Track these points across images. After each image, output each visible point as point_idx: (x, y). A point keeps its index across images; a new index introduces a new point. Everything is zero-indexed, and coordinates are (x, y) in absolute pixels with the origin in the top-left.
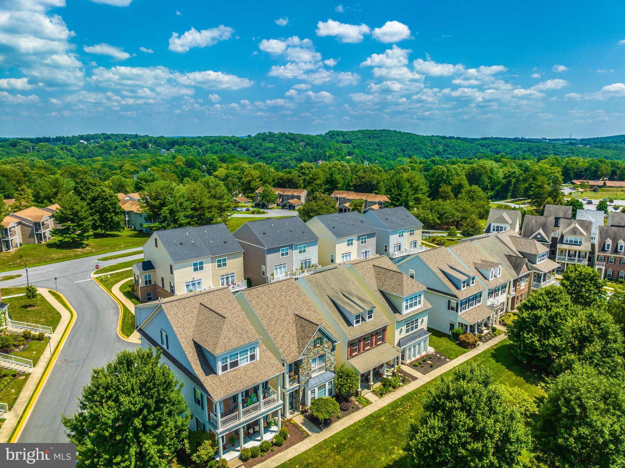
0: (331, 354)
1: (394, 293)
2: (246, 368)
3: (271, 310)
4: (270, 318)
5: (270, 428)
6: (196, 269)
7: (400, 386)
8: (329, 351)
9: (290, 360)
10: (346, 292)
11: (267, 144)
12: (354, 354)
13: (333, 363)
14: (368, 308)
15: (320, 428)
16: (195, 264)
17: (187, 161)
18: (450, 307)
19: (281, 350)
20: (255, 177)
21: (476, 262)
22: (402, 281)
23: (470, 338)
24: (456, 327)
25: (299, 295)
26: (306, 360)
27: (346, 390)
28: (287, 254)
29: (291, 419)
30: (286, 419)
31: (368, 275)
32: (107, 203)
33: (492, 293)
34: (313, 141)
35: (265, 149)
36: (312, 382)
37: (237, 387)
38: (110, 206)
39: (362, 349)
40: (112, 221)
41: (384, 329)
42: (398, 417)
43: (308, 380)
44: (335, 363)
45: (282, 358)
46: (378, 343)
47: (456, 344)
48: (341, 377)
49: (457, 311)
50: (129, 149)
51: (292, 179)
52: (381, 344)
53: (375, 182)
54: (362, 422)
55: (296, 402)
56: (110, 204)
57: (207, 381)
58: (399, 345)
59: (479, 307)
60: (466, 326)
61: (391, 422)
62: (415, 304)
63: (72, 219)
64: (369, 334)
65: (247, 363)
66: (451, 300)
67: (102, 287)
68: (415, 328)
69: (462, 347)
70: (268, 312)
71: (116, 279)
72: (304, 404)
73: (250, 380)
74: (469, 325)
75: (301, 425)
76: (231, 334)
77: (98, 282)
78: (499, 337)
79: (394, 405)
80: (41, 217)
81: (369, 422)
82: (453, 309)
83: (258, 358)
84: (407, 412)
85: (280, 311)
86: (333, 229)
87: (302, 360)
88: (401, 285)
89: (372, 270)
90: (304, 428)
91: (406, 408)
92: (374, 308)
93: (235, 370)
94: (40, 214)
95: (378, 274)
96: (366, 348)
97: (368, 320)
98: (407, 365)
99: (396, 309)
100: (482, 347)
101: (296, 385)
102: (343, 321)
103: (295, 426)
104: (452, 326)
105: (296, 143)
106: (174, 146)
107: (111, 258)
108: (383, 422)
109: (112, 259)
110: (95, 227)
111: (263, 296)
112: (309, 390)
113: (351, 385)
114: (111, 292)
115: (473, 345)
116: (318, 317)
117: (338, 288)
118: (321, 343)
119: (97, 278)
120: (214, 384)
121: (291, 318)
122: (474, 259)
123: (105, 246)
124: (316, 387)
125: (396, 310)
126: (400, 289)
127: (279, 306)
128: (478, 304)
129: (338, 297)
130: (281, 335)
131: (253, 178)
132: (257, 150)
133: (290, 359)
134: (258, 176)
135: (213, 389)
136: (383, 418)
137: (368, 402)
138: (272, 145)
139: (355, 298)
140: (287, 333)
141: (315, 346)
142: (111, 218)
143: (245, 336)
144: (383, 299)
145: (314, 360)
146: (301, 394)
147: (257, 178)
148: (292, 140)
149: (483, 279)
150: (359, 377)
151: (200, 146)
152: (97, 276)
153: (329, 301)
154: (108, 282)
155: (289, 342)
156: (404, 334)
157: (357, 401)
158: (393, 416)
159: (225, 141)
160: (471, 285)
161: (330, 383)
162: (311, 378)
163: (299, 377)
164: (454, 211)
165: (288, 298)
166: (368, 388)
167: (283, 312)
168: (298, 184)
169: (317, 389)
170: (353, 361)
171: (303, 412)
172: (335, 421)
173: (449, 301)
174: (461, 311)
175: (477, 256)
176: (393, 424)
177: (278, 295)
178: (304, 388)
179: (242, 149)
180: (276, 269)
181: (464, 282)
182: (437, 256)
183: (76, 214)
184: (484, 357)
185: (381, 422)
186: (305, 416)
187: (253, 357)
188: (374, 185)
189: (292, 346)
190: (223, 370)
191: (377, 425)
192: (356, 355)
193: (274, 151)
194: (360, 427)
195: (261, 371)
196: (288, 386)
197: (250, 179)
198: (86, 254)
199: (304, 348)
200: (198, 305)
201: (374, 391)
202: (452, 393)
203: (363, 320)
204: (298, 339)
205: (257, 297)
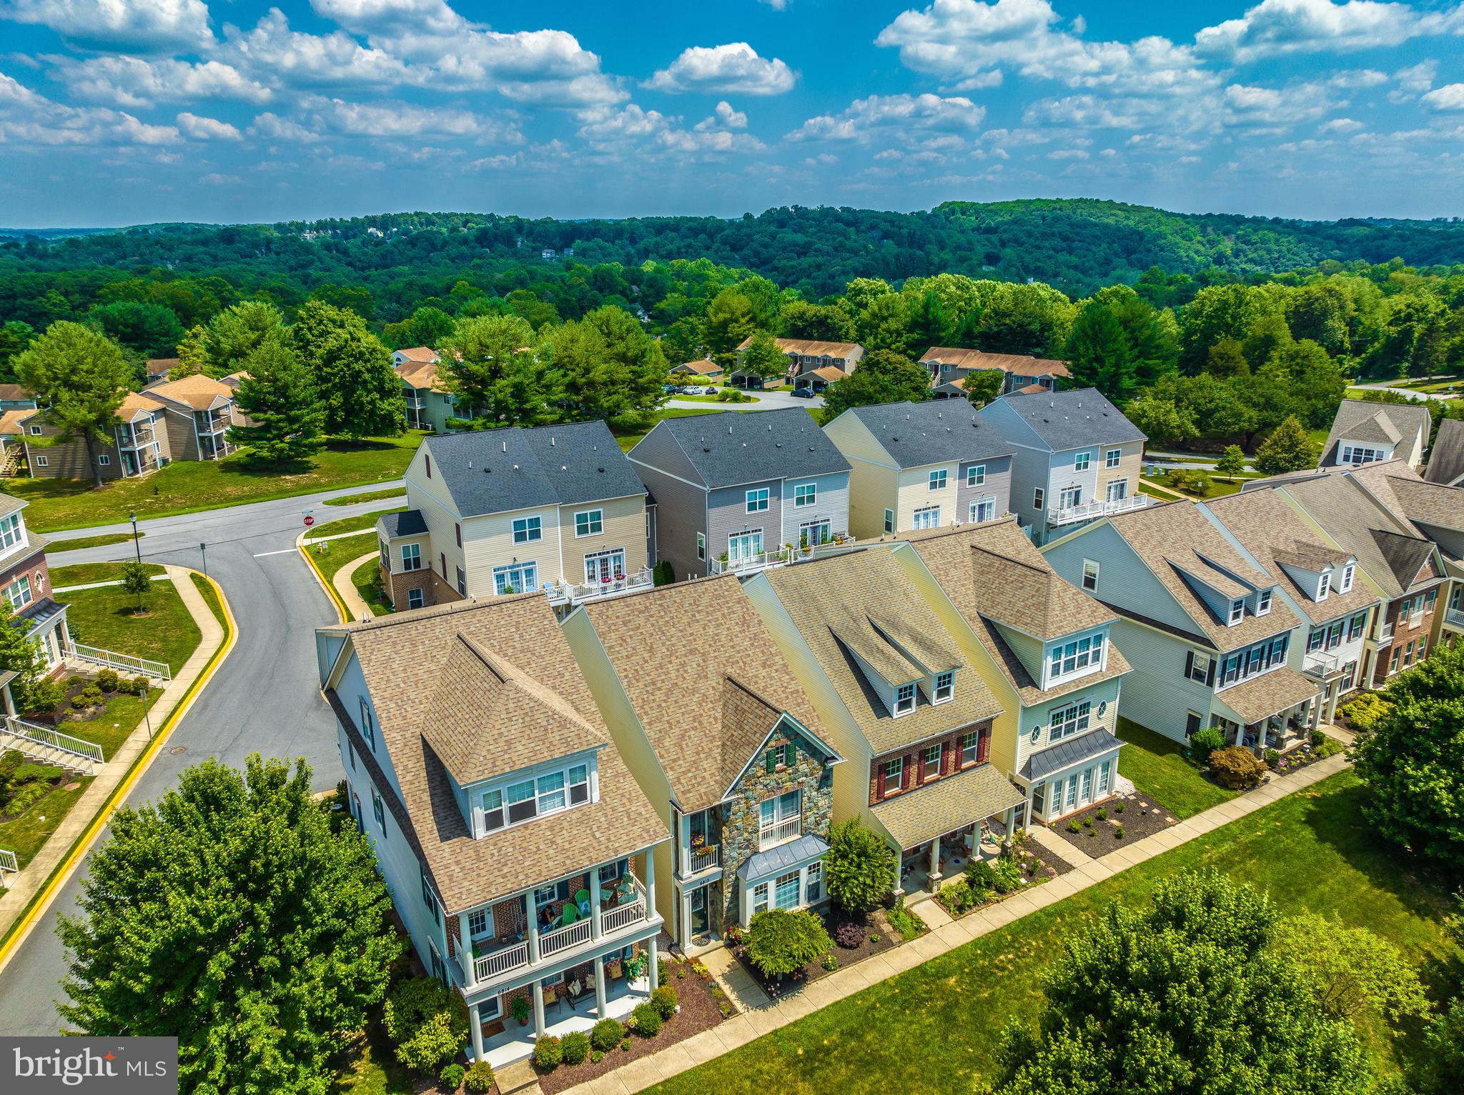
0: (818, 790)
1: (1020, 629)
2: (555, 825)
3: (658, 660)
4: (654, 684)
5: (632, 980)
6: (520, 537)
7: (1017, 887)
8: (814, 783)
9: (692, 803)
10: (883, 619)
11: (789, 236)
12: (888, 793)
13: (824, 816)
14: (936, 669)
15: (770, 993)
16: (519, 525)
17: (595, 276)
18: (1190, 671)
19: (671, 775)
20: (738, 313)
21: (1282, 547)
22: (1047, 596)
23: (1244, 760)
24: (1206, 727)
25: (744, 623)
26: (743, 805)
27: (852, 893)
28: (763, 505)
29: (696, 960)
30: (683, 958)
31: (953, 572)
32: (358, 366)
33: (1322, 636)
34: (901, 228)
35: (784, 249)
36: (758, 867)
37: (521, 877)
38: (367, 376)
39: (913, 779)
40: (372, 412)
41: (983, 730)
42: (998, 982)
43: (748, 859)
44: (830, 815)
45: (674, 797)
46: (964, 765)
47: (1202, 775)
48: (844, 856)
49: (1210, 684)
50: (473, 248)
51: (827, 317)
52: (974, 767)
53: (1036, 326)
54: (892, 988)
55: (714, 913)
56: (369, 371)
57: (440, 852)
58: (1028, 771)
59: (1277, 673)
60: (1237, 726)
61: (974, 993)
62: (1083, 661)
63: (274, 403)
64: (938, 739)
65: (560, 809)
66: (1196, 653)
67: (314, 570)
68: (1080, 727)
69: (1217, 783)
70: (648, 667)
71: (351, 550)
72: (735, 920)
73: (561, 858)
74: (1241, 724)
75: (720, 980)
76: (515, 728)
77: (307, 558)
78: (1329, 760)
79: (991, 944)
80: (211, 398)
81: (912, 987)
82: (1199, 676)
83: (595, 795)
84: (1028, 967)
85: (683, 665)
86: (893, 444)
87: (729, 805)
88: (1044, 607)
89: (968, 561)
90: (727, 989)
91: (1025, 955)
92: (955, 667)
93: (526, 827)
94: (210, 392)
95: (982, 573)
96: (927, 778)
97: (935, 701)
98: (1050, 827)
99: (1025, 673)
100: (1277, 788)
101: (712, 870)
102: (863, 700)
103: (705, 980)
104: (1193, 723)
105: (858, 231)
106: (573, 241)
107: (356, 500)
108: (952, 991)
109: (357, 502)
110: (331, 427)
111: (641, 620)
112: (750, 886)
113: (869, 881)
114: (331, 582)
115: (1250, 782)
116: (792, 687)
117: (861, 607)
118: (790, 761)
119: (307, 548)
120: (458, 863)
121: (713, 685)
122: (1276, 538)
123: (352, 471)
124: (770, 878)
125: (1024, 675)
126: (1039, 618)
127: (682, 651)
128: (1275, 667)
129: (858, 634)
130: (676, 731)
131: (733, 313)
132: (764, 251)
133: (693, 800)
134: (745, 310)
135: (451, 878)
136: (952, 981)
137: (920, 929)
138: (800, 238)
139: (906, 637)
140: (694, 729)
141: (769, 769)
142: (372, 402)
143: (555, 737)
144: (991, 644)
145: (768, 807)
146: (727, 893)
147: (743, 316)
148: (848, 224)
149: (1297, 595)
150: (899, 858)
151: (633, 241)
152: (308, 542)
153: (831, 642)
154: (330, 559)
155: (698, 754)
156: (1044, 741)
157: (889, 922)
158: (983, 976)
159: (690, 229)
160: (1259, 613)
161: (813, 868)
162: (756, 853)
163: (720, 849)
164: (1240, 406)
165: (711, 630)
166: (926, 885)
167: (692, 669)
168: (841, 328)
169: (772, 885)
170: (881, 812)
171: (732, 944)
172: (814, 978)
173: (1190, 655)
174: (1222, 684)
175: (1286, 529)
176: (978, 1002)
177: (685, 620)
178: (737, 878)
179: (728, 248)
180: (735, 543)
181: (1238, 604)
182: (1165, 527)
183: (282, 391)
184: (1276, 819)
185: (944, 993)
186: (736, 955)
187: (579, 794)
188: (1032, 333)
189: (705, 764)
190: (489, 827)
191: (931, 999)
192: (897, 796)
193: (803, 251)
194: (884, 1001)
195: (598, 835)
196: (687, 872)
197: (728, 316)
198: (305, 487)
199: (735, 772)
200: (450, 640)
201: (942, 896)
202: (1135, 966)
203: (923, 699)
204: (724, 745)
205: (625, 624)
